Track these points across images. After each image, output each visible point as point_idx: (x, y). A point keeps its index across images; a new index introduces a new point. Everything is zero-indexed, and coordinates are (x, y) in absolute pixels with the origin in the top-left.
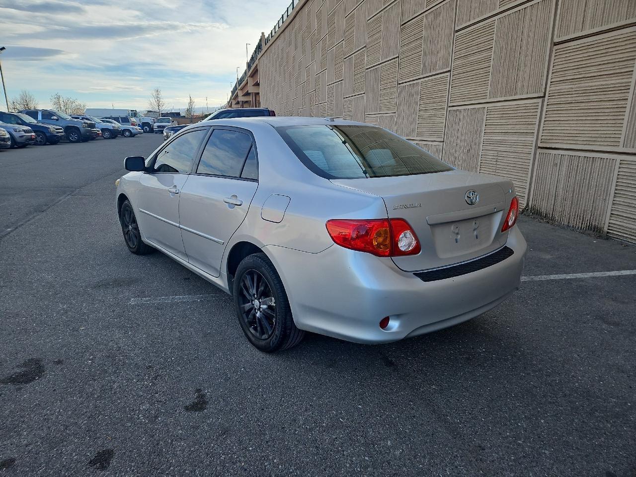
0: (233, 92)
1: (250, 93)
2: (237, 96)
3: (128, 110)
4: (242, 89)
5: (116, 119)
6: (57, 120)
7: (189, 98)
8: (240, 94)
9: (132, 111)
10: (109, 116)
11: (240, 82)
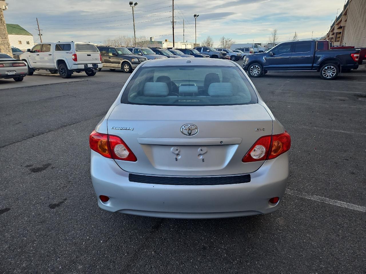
0: (332, 27)
1: (342, 27)
2: (334, 29)
3: (253, 44)
4: (338, 24)
5: (242, 50)
6: (209, 52)
7: (295, 34)
8: (336, 27)
9: (255, 44)
10: (239, 48)
11: (337, 19)
